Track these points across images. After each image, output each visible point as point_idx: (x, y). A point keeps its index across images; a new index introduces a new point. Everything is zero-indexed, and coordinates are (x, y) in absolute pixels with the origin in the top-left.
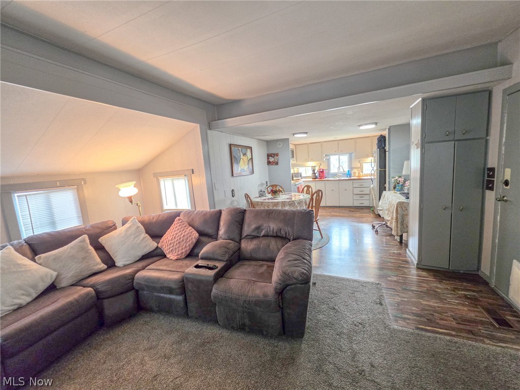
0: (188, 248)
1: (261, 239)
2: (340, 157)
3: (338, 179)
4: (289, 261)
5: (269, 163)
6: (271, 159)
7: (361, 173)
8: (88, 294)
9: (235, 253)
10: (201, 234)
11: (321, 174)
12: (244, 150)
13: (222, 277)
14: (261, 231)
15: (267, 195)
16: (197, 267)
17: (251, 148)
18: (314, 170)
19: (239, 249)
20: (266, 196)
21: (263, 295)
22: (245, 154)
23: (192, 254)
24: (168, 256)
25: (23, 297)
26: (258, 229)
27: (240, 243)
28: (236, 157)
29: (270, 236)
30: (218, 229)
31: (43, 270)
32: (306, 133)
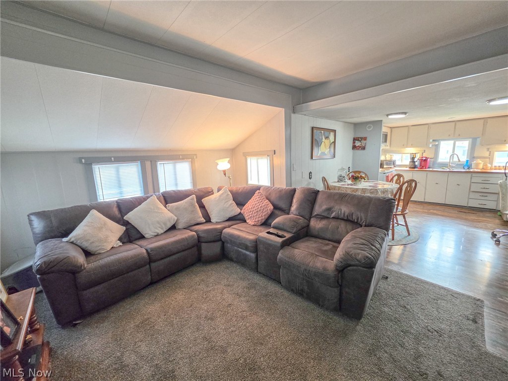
0: (264, 217)
1: (331, 220)
2: (457, 142)
3: (448, 170)
4: (355, 244)
5: (354, 147)
6: (358, 144)
7: (489, 165)
8: (193, 236)
9: (303, 228)
10: (276, 207)
11: (423, 163)
12: (327, 134)
13: (288, 246)
14: (332, 213)
15: (346, 180)
16: (268, 233)
17: (335, 131)
18: (413, 158)
19: (308, 226)
20: (345, 182)
21: (323, 269)
22: (327, 138)
23: (266, 223)
24: (247, 221)
25: (160, 229)
26: (329, 210)
27: (309, 221)
28: (318, 139)
29: (341, 219)
30: (291, 205)
31: (170, 215)
32: (405, 113)
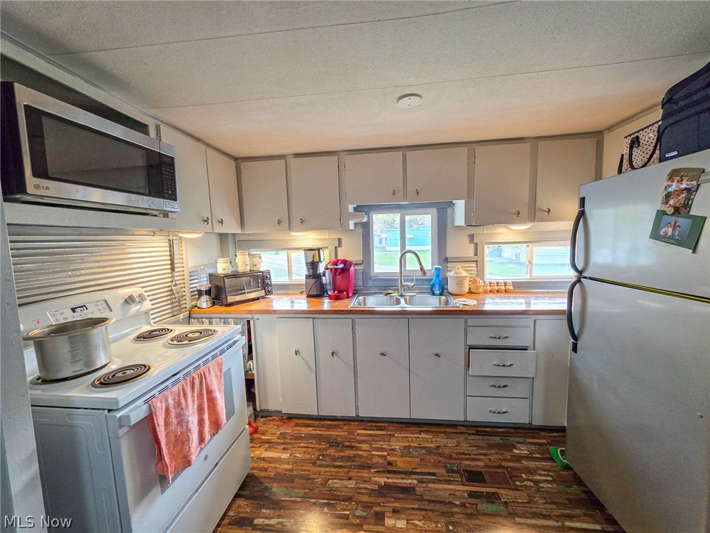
3: (407, 307)
18: (313, 265)
